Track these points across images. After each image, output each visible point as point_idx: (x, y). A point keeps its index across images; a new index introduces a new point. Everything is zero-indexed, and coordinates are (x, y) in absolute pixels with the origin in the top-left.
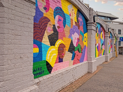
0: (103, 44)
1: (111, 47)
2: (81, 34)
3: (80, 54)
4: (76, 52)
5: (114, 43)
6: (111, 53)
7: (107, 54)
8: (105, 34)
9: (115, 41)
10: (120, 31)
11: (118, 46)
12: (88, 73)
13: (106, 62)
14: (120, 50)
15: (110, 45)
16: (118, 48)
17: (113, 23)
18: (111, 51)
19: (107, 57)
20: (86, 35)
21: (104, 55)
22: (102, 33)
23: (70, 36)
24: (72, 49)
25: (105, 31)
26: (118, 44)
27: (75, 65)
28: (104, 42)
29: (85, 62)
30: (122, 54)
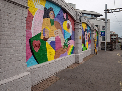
0: (69, 39)
6: (89, 49)
7: (78, 52)
9: (96, 35)
13: (77, 63)
14: (102, 45)
21: (73, 55)
30: (104, 50)
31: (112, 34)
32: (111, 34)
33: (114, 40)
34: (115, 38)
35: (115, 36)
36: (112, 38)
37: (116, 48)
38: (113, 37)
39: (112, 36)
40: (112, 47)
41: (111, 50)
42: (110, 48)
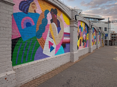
0: (95, 39)
1: (100, 40)
2: (86, 35)
3: (86, 43)
4: (85, 42)
5: (102, 37)
6: (99, 44)
7: (97, 44)
8: (96, 33)
9: (102, 36)
10: (106, 28)
11: (104, 40)
12: (89, 52)
13: (97, 49)
14: (106, 42)
15: (99, 39)
16: (104, 41)
17: (101, 23)
18: (99, 43)
19: (97, 46)
20: (88, 34)
22: (95, 32)
23: (83, 36)
24: (83, 41)
25: (96, 31)
26: (104, 38)
27: (84, 48)
28: (96, 37)
29: (87, 47)
30: (107, 45)
31: (113, 33)
32: (111, 33)
33: (114, 38)
34: (115, 37)
35: (115, 35)
36: (112, 37)
37: (115, 45)
38: (114, 36)
39: (112, 35)
40: (112, 44)
41: (112, 45)
42: (111, 44)
